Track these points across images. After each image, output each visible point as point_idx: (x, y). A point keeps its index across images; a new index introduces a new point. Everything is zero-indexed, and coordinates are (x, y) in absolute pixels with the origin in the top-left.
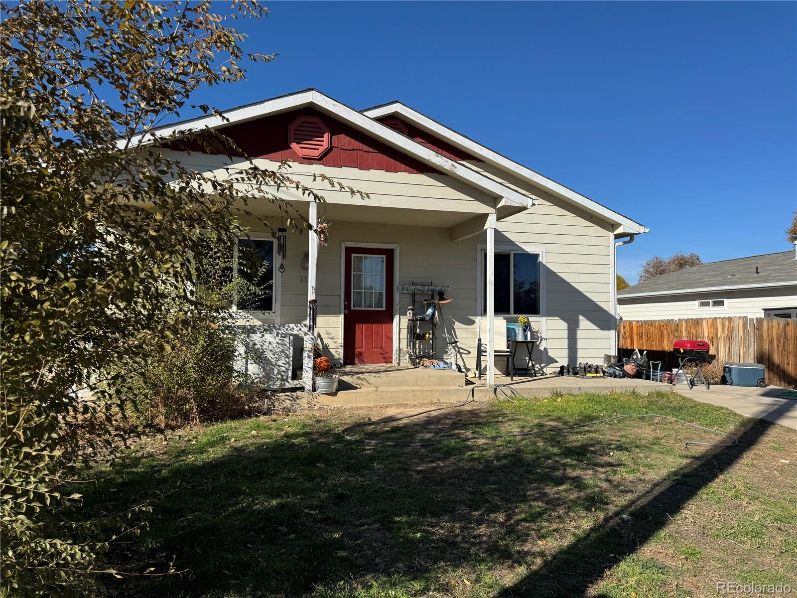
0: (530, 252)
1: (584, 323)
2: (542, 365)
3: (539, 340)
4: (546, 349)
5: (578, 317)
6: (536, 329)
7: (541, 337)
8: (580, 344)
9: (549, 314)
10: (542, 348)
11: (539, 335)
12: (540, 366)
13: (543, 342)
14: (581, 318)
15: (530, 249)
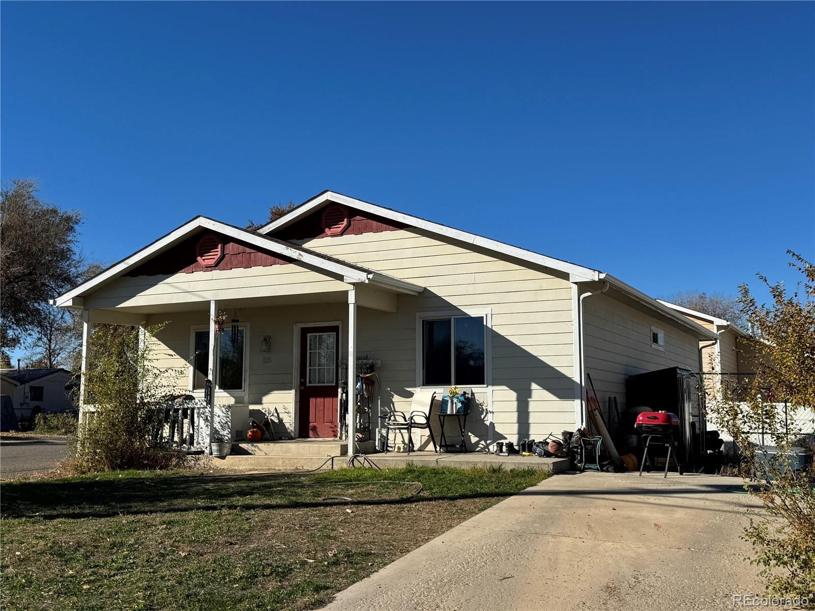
0: (473, 316)
1: (538, 393)
2: (488, 442)
3: (485, 413)
4: (492, 424)
5: (530, 386)
6: (481, 401)
7: (487, 410)
8: (532, 418)
9: (495, 383)
10: (488, 423)
11: (484, 408)
12: (486, 443)
13: (490, 415)
14: (534, 386)
15: (473, 312)
